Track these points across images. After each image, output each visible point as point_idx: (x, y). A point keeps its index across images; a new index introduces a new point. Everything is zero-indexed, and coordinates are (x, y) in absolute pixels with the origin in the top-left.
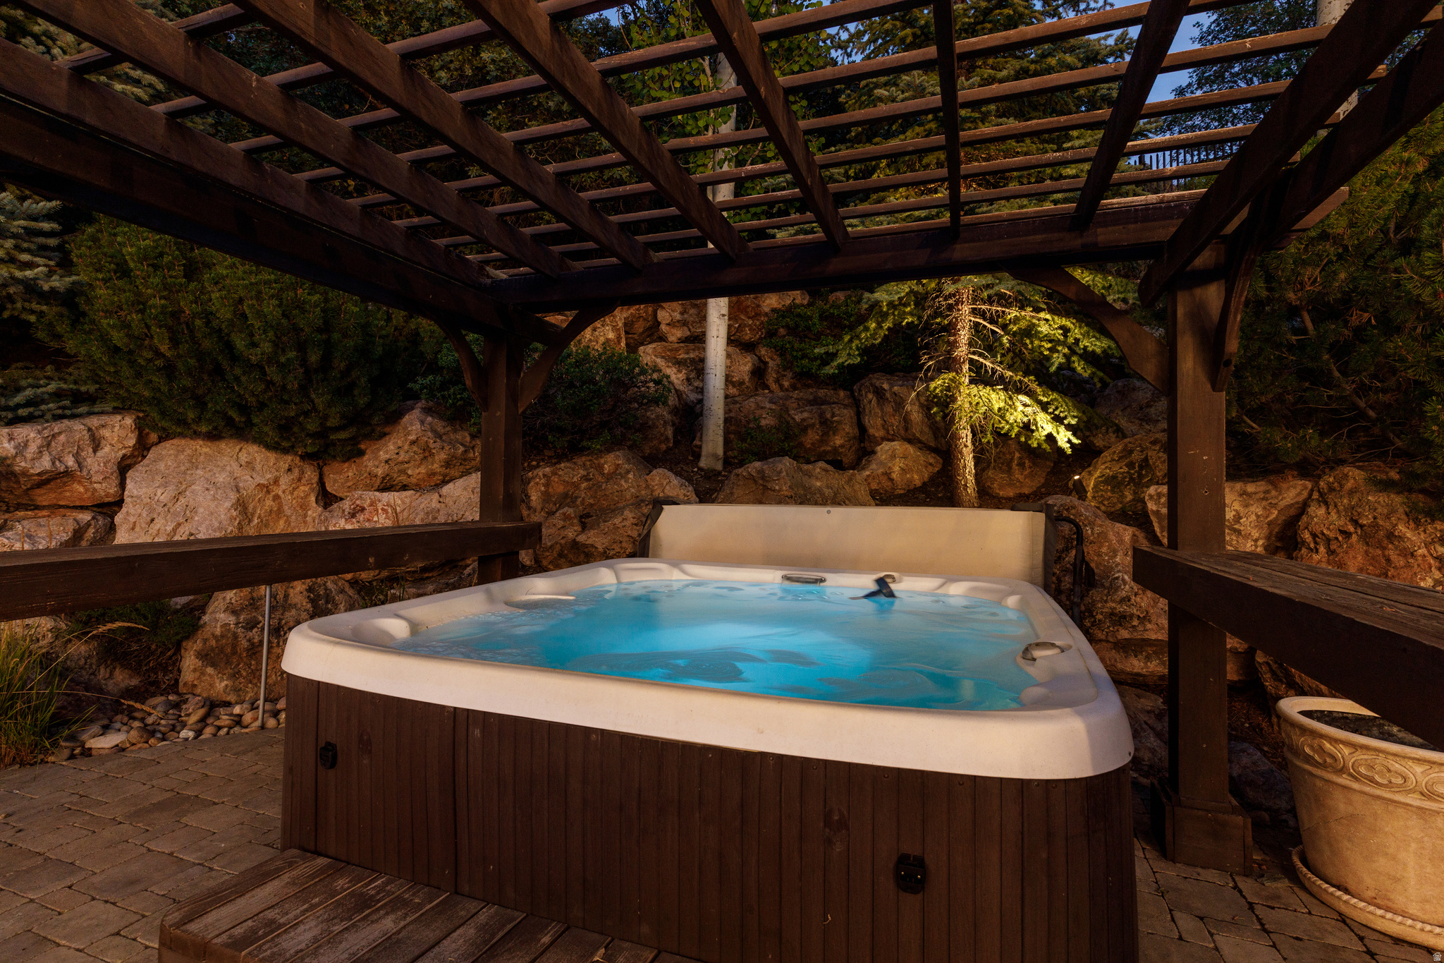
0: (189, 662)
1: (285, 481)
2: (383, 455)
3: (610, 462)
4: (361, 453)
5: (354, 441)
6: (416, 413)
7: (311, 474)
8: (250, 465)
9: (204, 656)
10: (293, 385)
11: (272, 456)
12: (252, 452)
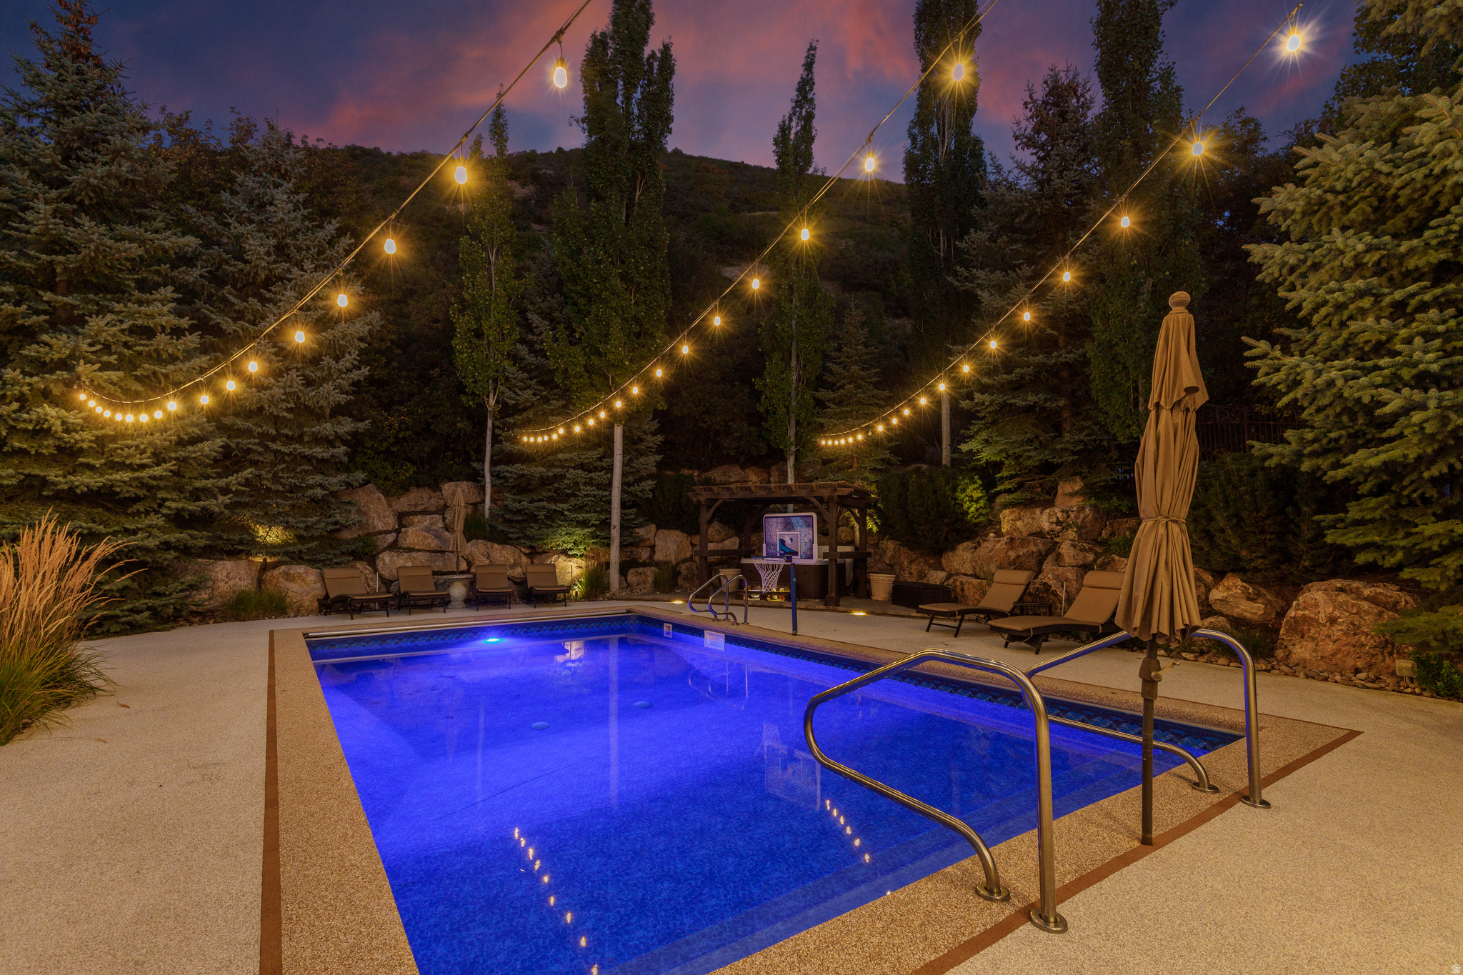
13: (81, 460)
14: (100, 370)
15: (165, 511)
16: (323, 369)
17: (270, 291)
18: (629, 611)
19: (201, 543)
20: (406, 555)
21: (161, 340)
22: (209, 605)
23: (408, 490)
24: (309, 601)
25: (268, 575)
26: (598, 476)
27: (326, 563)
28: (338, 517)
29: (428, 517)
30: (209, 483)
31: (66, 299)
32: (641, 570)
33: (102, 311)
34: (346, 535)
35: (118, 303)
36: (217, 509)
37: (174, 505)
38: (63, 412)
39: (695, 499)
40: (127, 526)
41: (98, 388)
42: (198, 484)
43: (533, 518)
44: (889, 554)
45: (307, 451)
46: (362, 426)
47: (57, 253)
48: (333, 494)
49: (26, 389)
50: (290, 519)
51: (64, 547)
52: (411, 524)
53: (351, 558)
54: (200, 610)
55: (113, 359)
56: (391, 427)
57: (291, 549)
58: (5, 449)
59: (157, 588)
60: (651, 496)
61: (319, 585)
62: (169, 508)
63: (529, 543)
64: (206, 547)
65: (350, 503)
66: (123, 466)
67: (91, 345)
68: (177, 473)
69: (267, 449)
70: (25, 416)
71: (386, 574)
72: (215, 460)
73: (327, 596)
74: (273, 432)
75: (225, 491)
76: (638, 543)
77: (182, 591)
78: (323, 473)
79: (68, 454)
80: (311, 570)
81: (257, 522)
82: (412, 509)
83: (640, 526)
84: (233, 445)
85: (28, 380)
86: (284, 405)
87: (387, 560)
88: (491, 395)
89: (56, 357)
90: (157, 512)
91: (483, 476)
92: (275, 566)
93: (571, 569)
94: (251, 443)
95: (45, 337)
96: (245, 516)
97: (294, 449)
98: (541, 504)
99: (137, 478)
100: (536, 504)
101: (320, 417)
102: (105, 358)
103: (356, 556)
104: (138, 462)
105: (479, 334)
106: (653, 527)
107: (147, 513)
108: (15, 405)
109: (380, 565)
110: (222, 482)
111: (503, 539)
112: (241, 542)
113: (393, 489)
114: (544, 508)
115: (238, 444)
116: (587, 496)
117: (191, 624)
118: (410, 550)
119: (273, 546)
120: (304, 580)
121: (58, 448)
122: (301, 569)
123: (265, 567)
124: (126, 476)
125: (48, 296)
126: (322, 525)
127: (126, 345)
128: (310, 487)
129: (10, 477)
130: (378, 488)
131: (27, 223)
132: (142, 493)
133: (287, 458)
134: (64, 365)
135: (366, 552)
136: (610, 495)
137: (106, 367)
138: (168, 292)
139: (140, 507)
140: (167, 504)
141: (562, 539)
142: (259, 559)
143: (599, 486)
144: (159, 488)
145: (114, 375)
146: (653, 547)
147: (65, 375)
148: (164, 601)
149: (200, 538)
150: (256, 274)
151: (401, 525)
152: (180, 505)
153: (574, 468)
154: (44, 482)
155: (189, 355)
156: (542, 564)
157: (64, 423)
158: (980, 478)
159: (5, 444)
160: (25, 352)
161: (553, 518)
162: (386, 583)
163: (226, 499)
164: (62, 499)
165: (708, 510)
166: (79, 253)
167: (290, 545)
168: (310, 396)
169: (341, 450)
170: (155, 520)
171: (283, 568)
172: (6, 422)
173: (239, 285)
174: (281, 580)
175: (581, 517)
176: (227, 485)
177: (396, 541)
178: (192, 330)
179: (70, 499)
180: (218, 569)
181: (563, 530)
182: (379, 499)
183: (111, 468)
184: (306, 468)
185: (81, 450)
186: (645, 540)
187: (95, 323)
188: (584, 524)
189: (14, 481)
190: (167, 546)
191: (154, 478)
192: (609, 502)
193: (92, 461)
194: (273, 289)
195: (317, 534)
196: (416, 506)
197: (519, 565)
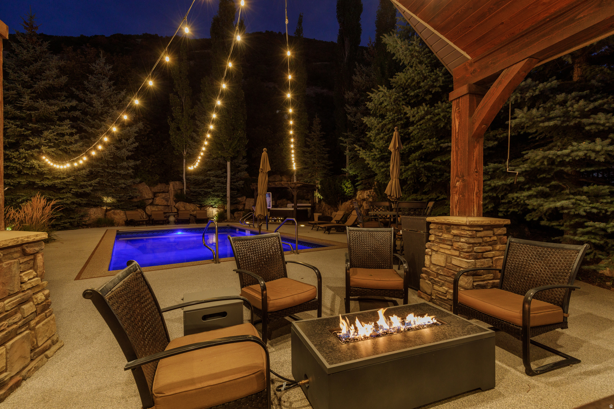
13: (45, 176)
14: (48, 148)
15: (72, 192)
16: (122, 144)
17: (102, 117)
18: (228, 225)
19: (84, 202)
20: (156, 207)
21: (67, 137)
22: (88, 222)
23: (157, 184)
24: (122, 222)
25: (108, 213)
26: (222, 179)
27: (127, 209)
28: (131, 194)
29: (163, 194)
30: (85, 183)
31: (36, 126)
32: (239, 212)
33: (47, 129)
34: (135, 200)
35: (52, 125)
36: (88, 192)
37: (74, 190)
38: (38, 162)
39: (252, 188)
40: (60, 197)
41: (48, 154)
42: (82, 183)
43: (200, 194)
44: (323, 206)
45: (118, 172)
46: (138, 163)
47: (32, 110)
48: (130, 186)
49: (26, 155)
50: (114, 195)
51: (43, 202)
52: (158, 196)
53: (136, 208)
54: (86, 223)
55: (52, 144)
56: (149, 162)
57: (115, 204)
58: (22, 173)
59: (71, 216)
60: (243, 186)
61: (125, 216)
62: (73, 191)
63: (199, 203)
64: (87, 203)
65: (135, 189)
66: (57, 178)
67: (45, 140)
68: (75, 180)
69: (105, 171)
70: (27, 163)
71: (149, 213)
72: (88, 175)
73: (127, 220)
74: (106, 165)
75: (91, 185)
76: (239, 203)
77: (79, 217)
78: (125, 179)
79: (41, 174)
80: (122, 211)
81: (103, 196)
82: (159, 191)
83: (239, 197)
84: (93, 170)
85: (27, 152)
86: (110, 156)
87: (149, 208)
88: (185, 151)
89: (34, 144)
90: (69, 193)
91: (183, 180)
92: (110, 210)
93: (214, 212)
94: (99, 169)
95: (31, 138)
96: (99, 194)
97: (114, 171)
98: (202, 189)
99: (63, 182)
100: (200, 189)
101: (123, 160)
102: (50, 144)
103: (138, 207)
104: (62, 177)
105: (179, 129)
106: (245, 197)
107: (66, 193)
108: (24, 160)
109: (147, 210)
110: (89, 183)
111: (190, 202)
112: (98, 202)
113: (151, 184)
114: (203, 190)
115: (95, 170)
116: (218, 186)
117: (83, 228)
118: (157, 205)
119: (109, 203)
120: (119, 215)
121: (38, 173)
122: (118, 211)
123: (107, 210)
124: (59, 181)
125: (30, 125)
126: (125, 197)
127: (56, 139)
128: (120, 184)
129: (24, 182)
130: (146, 184)
131: (22, 101)
132: (64, 186)
133: (112, 174)
134: (37, 147)
135: (142, 205)
136: (226, 186)
137: (50, 147)
138: (68, 121)
139: (64, 191)
140: (72, 190)
141: (210, 201)
142: (105, 208)
143: (223, 183)
144: (70, 185)
145: (53, 149)
146: (244, 204)
147: (38, 150)
148: (74, 220)
149: (84, 201)
150: (98, 111)
151: (155, 197)
152: (76, 190)
153: (213, 177)
154: (34, 183)
155: (76, 141)
156: (204, 210)
157: (39, 165)
158: (350, 180)
159: (22, 172)
160: (25, 143)
161: (207, 195)
162: (149, 216)
163: (91, 188)
164: (40, 188)
166: (39, 110)
167: (115, 203)
168: (118, 153)
169: (131, 171)
170: (69, 195)
171: (112, 211)
172: (22, 165)
173: (92, 115)
174: (112, 214)
175: (216, 194)
176: (91, 184)
177: (152, 202)
178: (76, 133)
179: (43, 189)
180: (91, 211)
181: (211, 198)
182: (147, 187)
183: (54, 179)
184: (119, 177)
185: (45, 173)
186: (241, 202)
187: (46, 133)
188: (218, 196)
189: (25, 183)
190: (73, 203)
191: (68, 182)
192: (226, 188)
193: (48, 176)
194: (104, 116)
195: (123, 199)
197: (196, 210)
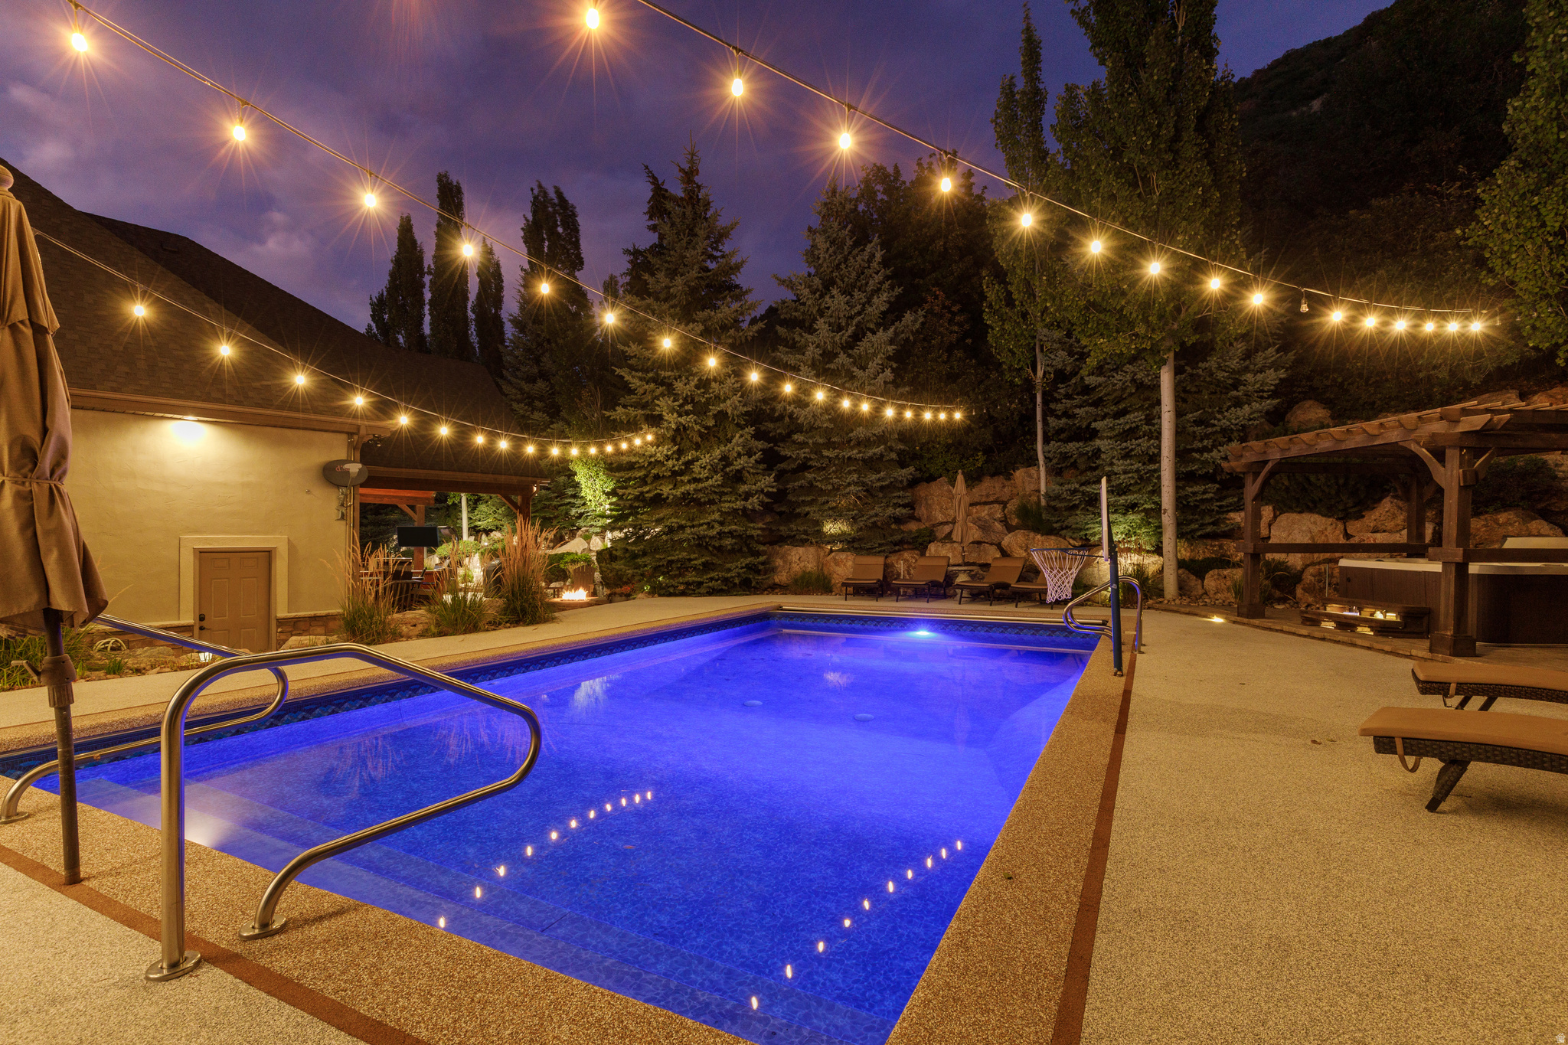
0: (1299, 591)
1: (1329, 529)
2: (1373, 517)
3: (1502, 517)
4: (1363, 517)
5: (1360, 511)
6: (1388, 498)
7: (1340, 526)
8: (1315, 523)
9: (1304, 589)
10: (1333, 492)
11: (1324, 519)
12: (1316, 517)
22: (785, 580)
29: (987, 507)
45: (847, 454)
53: (897, 548)
54: (782, 583)
63: (1074, 534)
65: (899, 497)
87: (934, 550)
88: (1039, 366)
103: (904, 546)
109: (927, 554)
119: (834, 536)
120: (846, 565)
122: (844, 555)
123: (829, 553)
143: (1149, 458)
165: (1254, 481)
169: (881, 449)
175: (1128, 500)
180: (794, 554)
182: (949, 492)
188: (1132, 509)
195: (861, 525)
196: (988, 496)
